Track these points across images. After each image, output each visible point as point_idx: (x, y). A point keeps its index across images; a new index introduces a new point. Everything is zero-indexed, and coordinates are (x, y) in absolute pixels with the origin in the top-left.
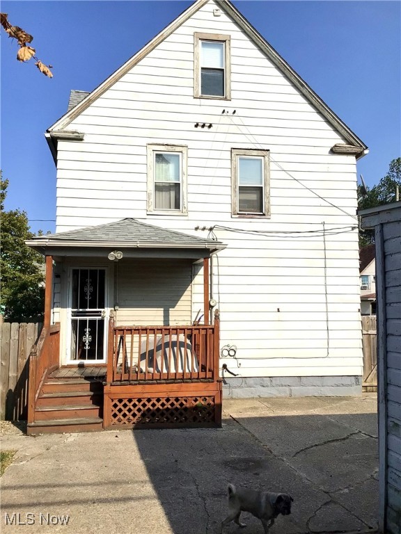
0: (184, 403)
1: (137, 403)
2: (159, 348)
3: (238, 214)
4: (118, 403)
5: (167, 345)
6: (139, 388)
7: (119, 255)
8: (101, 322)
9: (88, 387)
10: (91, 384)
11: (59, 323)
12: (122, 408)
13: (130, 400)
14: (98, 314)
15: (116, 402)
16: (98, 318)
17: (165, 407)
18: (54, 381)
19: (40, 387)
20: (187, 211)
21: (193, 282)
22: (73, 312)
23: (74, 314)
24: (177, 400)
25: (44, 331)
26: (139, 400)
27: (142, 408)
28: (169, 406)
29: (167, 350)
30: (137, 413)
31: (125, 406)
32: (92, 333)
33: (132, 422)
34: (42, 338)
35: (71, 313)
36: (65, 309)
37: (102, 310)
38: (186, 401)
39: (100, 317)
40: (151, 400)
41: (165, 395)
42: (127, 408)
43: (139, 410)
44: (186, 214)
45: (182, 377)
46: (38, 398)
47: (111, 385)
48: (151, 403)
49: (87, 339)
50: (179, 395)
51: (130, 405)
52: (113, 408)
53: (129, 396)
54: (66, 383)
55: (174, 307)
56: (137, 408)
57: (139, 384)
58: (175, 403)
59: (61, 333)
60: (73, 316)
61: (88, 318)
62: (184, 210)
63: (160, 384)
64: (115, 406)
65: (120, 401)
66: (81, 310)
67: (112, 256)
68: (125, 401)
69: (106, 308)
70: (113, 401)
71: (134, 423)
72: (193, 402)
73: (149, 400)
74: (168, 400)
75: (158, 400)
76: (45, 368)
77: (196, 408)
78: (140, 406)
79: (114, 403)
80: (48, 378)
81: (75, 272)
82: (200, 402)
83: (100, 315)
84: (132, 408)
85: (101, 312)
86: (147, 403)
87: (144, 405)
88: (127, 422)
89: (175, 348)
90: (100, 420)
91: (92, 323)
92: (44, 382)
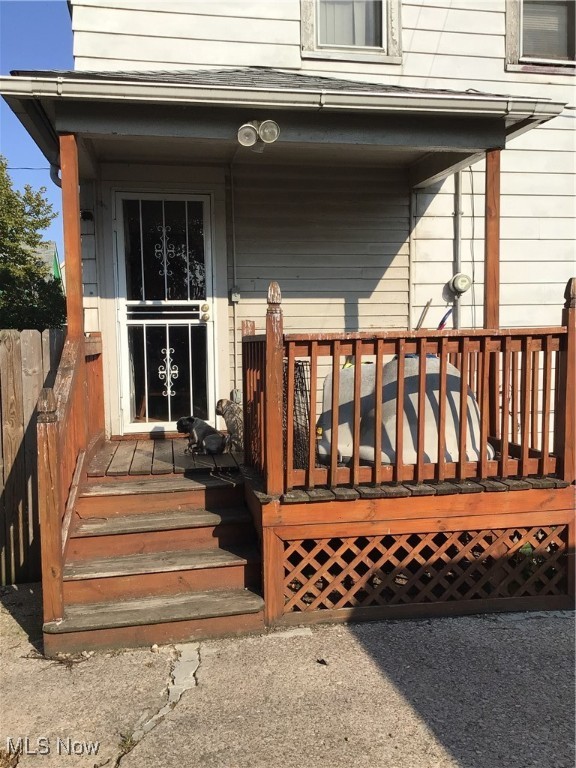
0: (485, 545)
1: (355, 550)
2: (391, 391)
3: (520, 63)
4: (302, 552)
5: (413, 384)
6: (360, 510)
7: (270, 133)
8: (200, 333)
9: (201, 500)
10: (208, 491)
11: (97, 335)
12: (315, 565)
13: (335, 543)
14: (191, 312)
15: (296, 547)
16: (190, 322)
17: (434, 558)
18: (104, 485)
19: (71, 505)
20: (401, 53)
21: (413, 235)
22: (130, 308)
23: (135, 313)
24: (465, 537)
25: (70, 349)
26: (362, 542)
27: (368, 562)
28: (445, 557)
29: (414, 397)
30: (355, 576)
31: (322, 558)
32: (179, 359)
33: (343, 602)
34: (67, 369)
35: (124, 312)
36: (110, 302)
37: (200, 303)
38: (488, 540)
39: (196, 321)
40: (394, 541)
41: (432, 527)
42: (329, 564)
43: (362, 569)
44: (396, 60)
45: (474, 474)
46: (70, 538)
47: (283, 502)
48: (394, 548)
49: (169, 372)
50: (471, 524)
51: (336, 557)
52: (290, 567)
53: (332, 532)
54: (140, 489)
55: (367, 294)
56: (355, 563)
57: (362, 497)
58: (460, 546)
59: (105, 358)
60: (131, 317)
61: (167, 322)
62: (393, 49)
63: (421, 494)
64: (295, 559)
65: (309, 545)
66: (149, 303)
67: (246, 136)
68: (322, 546)
69: (209, 299)
70: (287, 546)
71: (348, 605)
72: (509, 542)
73: (388, 541)
74: (440, 539)
75: (414, 540)
76: (80, 451)
77: (516, 559)
78: (362, 557)
79: (290, 552)
80: (90, 477)
81: (130, 207)
82: (527, 542)
83: (196, 316)
84: (342, 563)
85: (197, 308)
86: (381, 549)
87: (375, 555)
88: (328, 603)
89: (436, 393)
90: (256, 603)
91: (179, 333)
92: (80, 491)
